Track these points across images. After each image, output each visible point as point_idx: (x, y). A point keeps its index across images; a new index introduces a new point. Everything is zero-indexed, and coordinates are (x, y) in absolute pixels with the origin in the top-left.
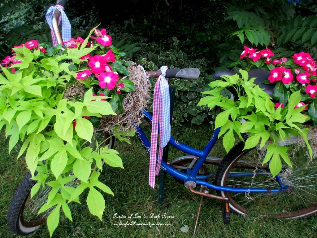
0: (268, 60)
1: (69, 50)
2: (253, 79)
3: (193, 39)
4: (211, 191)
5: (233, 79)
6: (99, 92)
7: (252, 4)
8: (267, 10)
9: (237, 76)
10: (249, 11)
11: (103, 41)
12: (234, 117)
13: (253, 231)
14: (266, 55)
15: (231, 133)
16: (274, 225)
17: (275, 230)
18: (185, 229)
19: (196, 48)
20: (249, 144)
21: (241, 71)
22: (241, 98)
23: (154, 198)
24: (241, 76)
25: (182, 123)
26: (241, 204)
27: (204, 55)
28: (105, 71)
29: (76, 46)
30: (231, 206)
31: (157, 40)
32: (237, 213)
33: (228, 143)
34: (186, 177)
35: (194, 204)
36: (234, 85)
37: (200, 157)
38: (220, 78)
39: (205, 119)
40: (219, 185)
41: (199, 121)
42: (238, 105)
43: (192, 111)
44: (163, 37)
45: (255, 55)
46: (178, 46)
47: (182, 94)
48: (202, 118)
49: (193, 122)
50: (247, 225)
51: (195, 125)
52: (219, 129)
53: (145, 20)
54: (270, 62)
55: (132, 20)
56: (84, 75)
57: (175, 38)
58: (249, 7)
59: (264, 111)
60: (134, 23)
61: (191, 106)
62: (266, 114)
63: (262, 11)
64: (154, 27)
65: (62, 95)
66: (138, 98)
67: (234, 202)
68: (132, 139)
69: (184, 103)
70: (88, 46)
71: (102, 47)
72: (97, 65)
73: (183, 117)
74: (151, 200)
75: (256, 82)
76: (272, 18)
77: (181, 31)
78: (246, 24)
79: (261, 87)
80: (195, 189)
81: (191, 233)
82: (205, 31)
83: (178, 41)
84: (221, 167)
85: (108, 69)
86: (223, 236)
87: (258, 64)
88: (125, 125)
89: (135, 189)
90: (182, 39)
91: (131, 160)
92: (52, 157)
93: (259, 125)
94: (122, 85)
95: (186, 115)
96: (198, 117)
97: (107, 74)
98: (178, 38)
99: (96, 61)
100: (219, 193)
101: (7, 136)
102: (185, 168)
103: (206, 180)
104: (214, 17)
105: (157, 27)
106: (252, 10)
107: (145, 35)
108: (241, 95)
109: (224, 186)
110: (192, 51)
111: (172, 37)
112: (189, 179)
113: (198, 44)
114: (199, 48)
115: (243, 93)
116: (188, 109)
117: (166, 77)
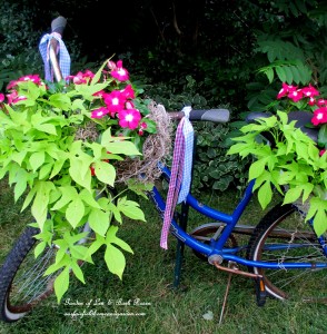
0: (312, 100)
1: (77, 87)
2: (294, 122)
3: (214, 78)
4: (241, 266)
5: (269, 122)
6: (118, 133)
7: (290, 31)
8: (310, 39)
9: (274, 118)
10: (285, 40)
11: (118, 75)
12: (271, 167)
13: (293, 318)
14: (308, 94)
15: (267, 185)
16: (320, 312)
17: (321, 317)
18: (209, 316)
19: (218, 90)
20: (289, 198)
21: (279, 113)
22: (278, 144)
23: (168, 281)
24: (279, 119)
25: (200, 190)
26: (278, 286)
27: (228, 99)
28: (125, 109)
29: (85, 82)
30: (267, 289)
31: (166, 81)
32: (274, 298)
33: (265, 198)
34: (210, 250)
35: (219, 286)
36: (271, 129)
37: (228, 223)
38: (253, 122)
39: (231, 183)
40: (252, 260)
41: (223, 185)
42: (275, 153)
43: (214, 173)
44: (173, 76)
45: (295, 94)
46: (194, 88)
47: (200, 151)
48: (227, 182)
49: (215, 187)
50: (286, 312)
51: (217, 191)
52: (253, 182)
53: (150, 53)
54: (314, 103)
55: (129, 54)
56: (100, 114)
57: (189, 78)
58: (285, 34)
59: (306, 158)
60: (131, 58)
61: (213, 166)
62: (309, 162)
63: (303, 40)
64: (162, 62)
65: (73, 138)
66: (159, 143)
67: (270, 283)
68: (149, 194)
69: (203, 162)
70: (101, 81)
71: (118, 82)
72: (115, 102)
73: (202, 181)
74: (164, 283)
75: (296, 126)
76: (317, 49)
77: (199, 68)
78: (280, 57)
79: (303, 131)
80: (221, 265)
81: (216, 321)
82: (230, 67)
83: (194, 81)
84: (254, 236)
85: (129, 106)
86: (256, 324)
87: (299, 105)
88: (143, 174)
89: (144, 269)
90: (198, 78)
91: (136, 235)
92: (67, 206)
93: (301, 176)
94: (144, 124)
95: (206, 179)
96: (221, 182)
97: (128, 112)
98: (194, 77)
99: (114, 97)
100: (250, 269)
101: (10, 183)
102: (208, 239)
103: (235, 254)
104: (240, 49)
105: (166, 63)
106: (290, 39)
107: (149, 74)
108: (280, 141)
109: (258, 261)
110: (212, 95)
111: (185, 75)
112: (214, 253)
113: (220, 84)
114: (222, 90)
115: (282, 138)
116: (209, 171)
117: (190, 120)
